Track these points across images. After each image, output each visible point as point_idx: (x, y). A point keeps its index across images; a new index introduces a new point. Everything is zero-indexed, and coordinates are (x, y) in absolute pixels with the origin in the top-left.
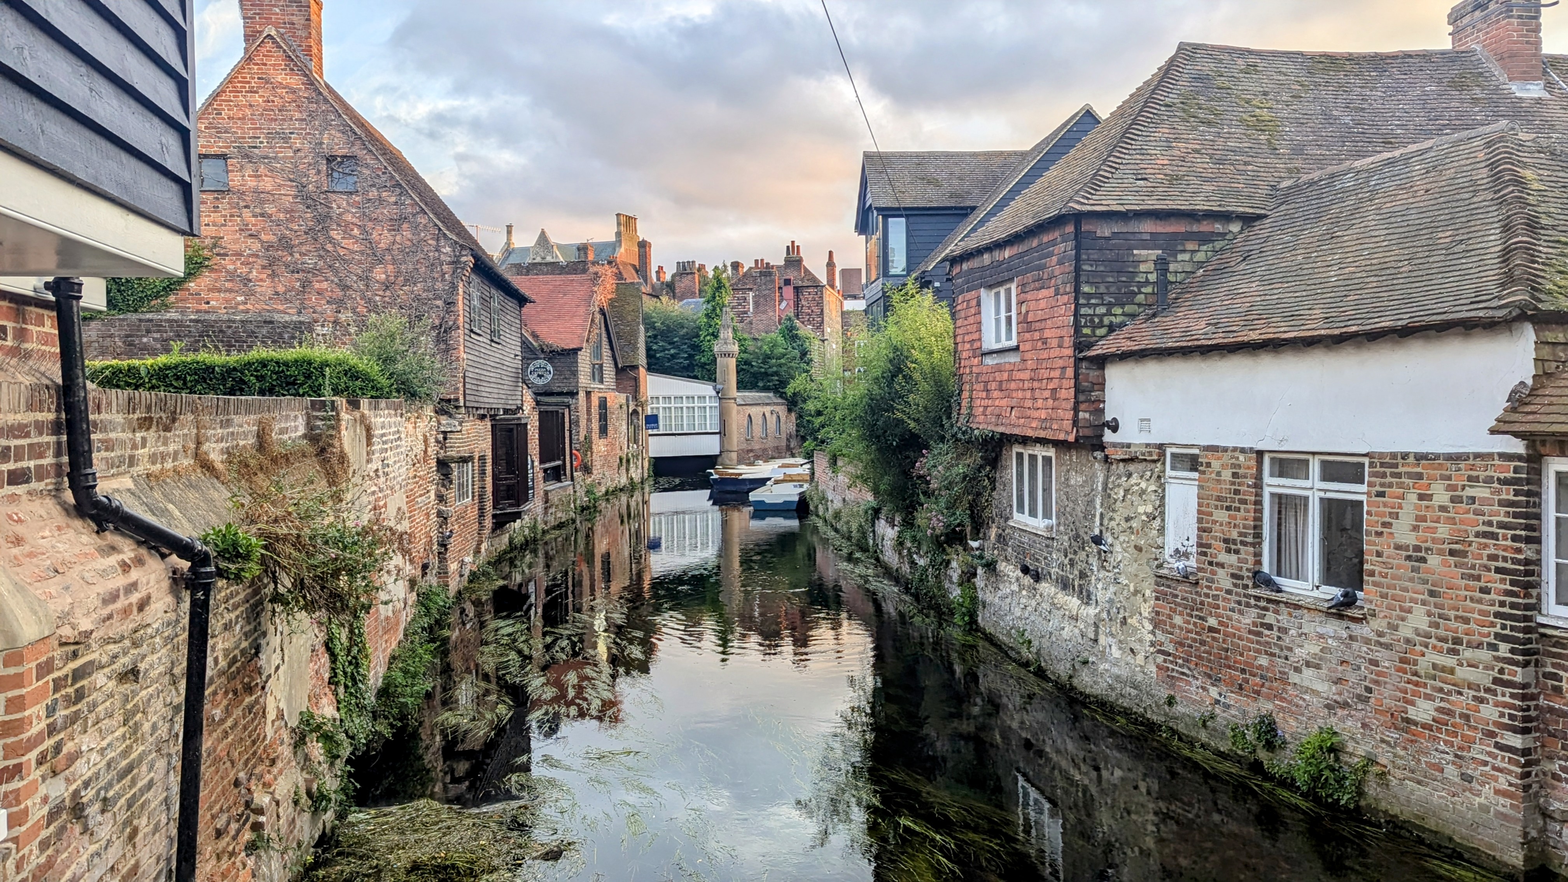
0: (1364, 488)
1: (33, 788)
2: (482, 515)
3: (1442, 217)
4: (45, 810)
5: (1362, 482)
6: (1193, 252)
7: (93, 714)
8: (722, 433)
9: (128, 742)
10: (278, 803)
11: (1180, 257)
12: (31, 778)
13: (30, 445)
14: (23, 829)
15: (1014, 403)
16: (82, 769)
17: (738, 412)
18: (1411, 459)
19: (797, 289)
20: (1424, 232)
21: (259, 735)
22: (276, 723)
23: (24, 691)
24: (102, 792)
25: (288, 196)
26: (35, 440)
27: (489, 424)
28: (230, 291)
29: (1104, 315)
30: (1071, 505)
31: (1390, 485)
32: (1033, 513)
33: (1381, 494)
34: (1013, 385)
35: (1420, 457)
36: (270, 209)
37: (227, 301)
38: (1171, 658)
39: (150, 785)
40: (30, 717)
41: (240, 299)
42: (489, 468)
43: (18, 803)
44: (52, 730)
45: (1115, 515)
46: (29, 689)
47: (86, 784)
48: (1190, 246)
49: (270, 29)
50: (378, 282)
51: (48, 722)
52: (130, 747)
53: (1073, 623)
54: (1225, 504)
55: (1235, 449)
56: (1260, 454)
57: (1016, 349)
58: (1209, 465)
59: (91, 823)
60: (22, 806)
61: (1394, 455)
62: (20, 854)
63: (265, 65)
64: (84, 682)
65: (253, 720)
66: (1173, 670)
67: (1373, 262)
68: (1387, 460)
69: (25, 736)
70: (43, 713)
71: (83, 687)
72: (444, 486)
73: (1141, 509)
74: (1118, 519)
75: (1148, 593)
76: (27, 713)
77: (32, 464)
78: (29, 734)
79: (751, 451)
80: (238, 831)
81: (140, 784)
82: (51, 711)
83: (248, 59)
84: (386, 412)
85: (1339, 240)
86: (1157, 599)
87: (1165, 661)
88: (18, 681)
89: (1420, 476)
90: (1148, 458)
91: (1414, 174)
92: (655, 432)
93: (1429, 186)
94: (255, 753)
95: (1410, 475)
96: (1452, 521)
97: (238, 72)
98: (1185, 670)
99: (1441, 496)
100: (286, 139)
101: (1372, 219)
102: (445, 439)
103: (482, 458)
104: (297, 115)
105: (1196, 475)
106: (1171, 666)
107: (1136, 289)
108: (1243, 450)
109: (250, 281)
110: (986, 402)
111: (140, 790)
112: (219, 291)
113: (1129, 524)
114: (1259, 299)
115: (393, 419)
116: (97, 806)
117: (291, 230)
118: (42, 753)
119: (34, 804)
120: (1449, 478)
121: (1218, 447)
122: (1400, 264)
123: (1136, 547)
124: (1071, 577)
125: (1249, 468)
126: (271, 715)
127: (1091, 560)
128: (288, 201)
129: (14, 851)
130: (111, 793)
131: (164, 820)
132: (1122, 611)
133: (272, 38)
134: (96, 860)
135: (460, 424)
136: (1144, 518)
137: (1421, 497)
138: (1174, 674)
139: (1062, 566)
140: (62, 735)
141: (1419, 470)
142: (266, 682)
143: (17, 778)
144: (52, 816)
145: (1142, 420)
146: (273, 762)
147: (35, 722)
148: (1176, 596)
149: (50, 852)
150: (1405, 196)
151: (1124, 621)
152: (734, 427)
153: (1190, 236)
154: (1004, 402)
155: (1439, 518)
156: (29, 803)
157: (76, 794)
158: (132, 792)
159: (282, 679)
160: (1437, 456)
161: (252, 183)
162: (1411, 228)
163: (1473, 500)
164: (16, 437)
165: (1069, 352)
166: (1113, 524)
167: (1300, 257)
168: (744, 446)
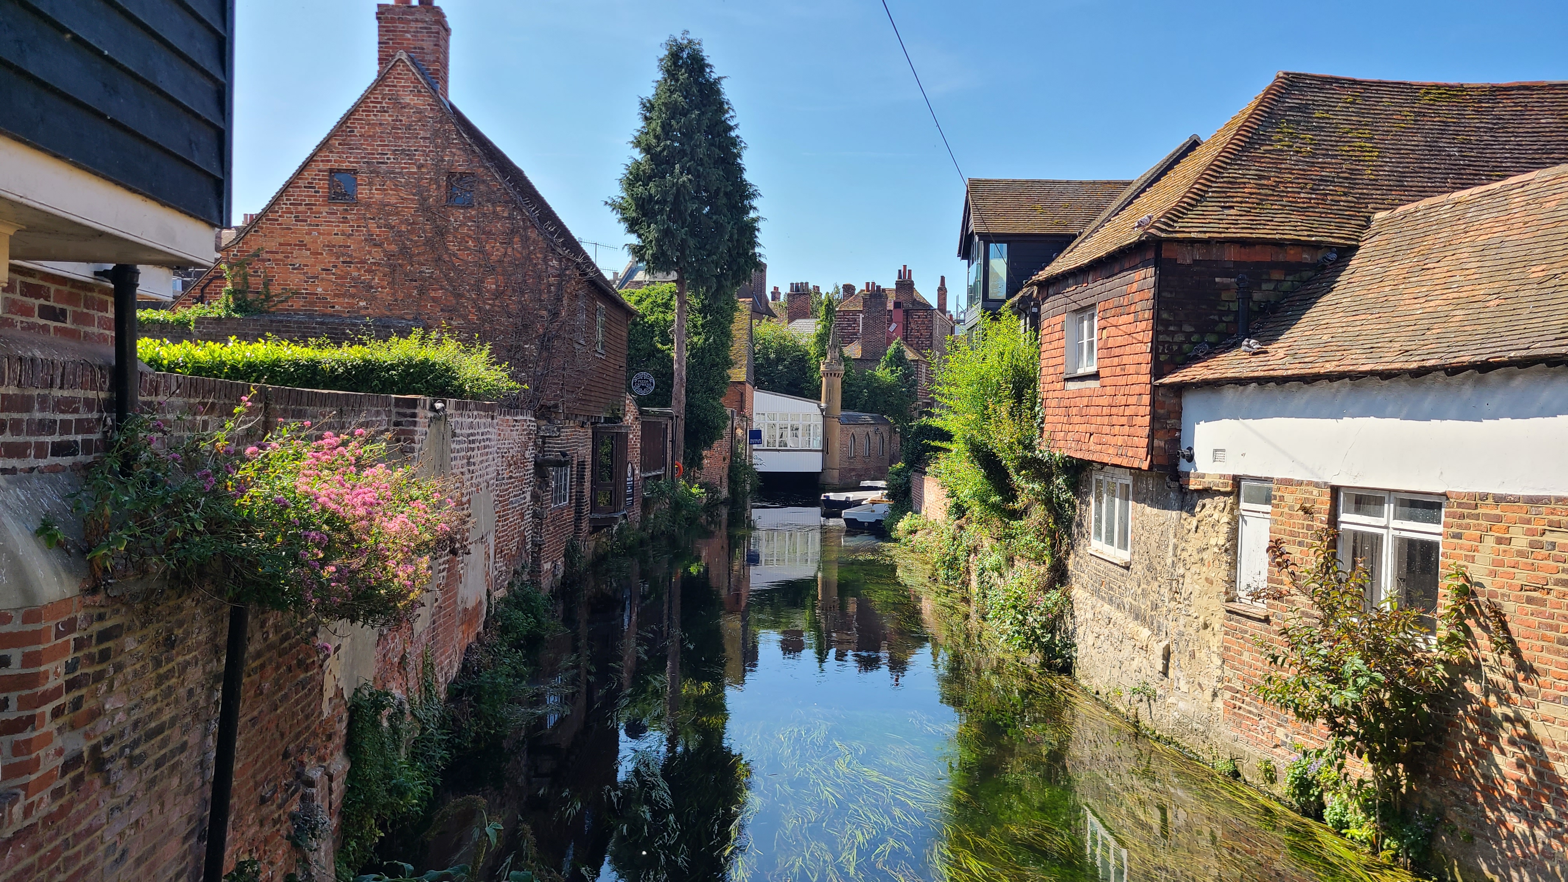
0: (1439, 528)
1: (47, 739)
2: (578, 519)
3: (1537, 251)
4: (60, 761)
5: (1439, 522)
6: (1279, 281)
7: (121, 676)
8: (825, 450)
9: (159, 704)
10: (331, 778)
11: (1264, 286)
12: (44, 730)
13: (77, 420)
14: (33, 777)
15: (1093, 428)
16: (103, 727)
17: (842, 430)
18: (1490, 501)
19: (907, 312)
20: (1517, 265)
21: (313, 711)
22: (334, 701)
23: (41, 647)
24: (127, 750)
25: (410, 210)
26: (85, 416)
27: (590, 432)
28: (353, 296)
29: (1183, 342)
30: (1146, 534)
31: (1468, 527)
32: (1110, 541)
33: (1458, 536)
34: (1093, 411)
35: (1499, 499)
36: (393, 220)
37: (351, 305)
38: (1238, 695)
39: (183, 747)
40: (46, 672)
41: (362, 304)
42: (588, 474)
43: (30, 753)
44: (71, 685)
45: (1187, 546)
46: (46, 646)
47: (109, 741)
48: (1276, 275)
49: (401, 54)
50: (488, 291)
51: (68, 677)
52: (160, 711)
53: (1143, 653)
54: (1298, 539)
55: (1310, 483)
56: (1335, 491)
57: (1096, 376)
58: (1282, 498)
59: (114, 778)
60: (34, 756)
61: (1473, 496)
62: (29, 801)
63: (395, 86)
64: (110, 644)
65: (306, 696)
66: (1240, 708)
67: (1461, 295)
68: (1465, 501)
69: (40, 689)
70: (61, 670)
71: (109, 649)
72: (540, 488)
73: (1213, 542)
74: (1190, 550)
75: (1217, 627)
76: (42, 668)
77: (79, 438)
78: (45, 688)
79: (854, 470)
80: (285, 801)
81: (171, 746)
82: (71, 668)
83: (382, 79)
84: (475, 413)
85: (1430, 272)
86: (1226, 634)
87: (1233, 698)
88: (36, 637)
89: (1499, 519)
90: (1222, 490)
91: (1513, 206)
92: (760, 447)
93: (1527, 219)
94: (308, 728)
95: (1487, 517)
96: (1533, 567)
97: (371, 93)
98: (1252, 709)
99: (1520, 541)
100: (411, 156)
101: (1464, 253)
102: (544, 443)
103: (582, 465)
104: (422, 134)
105: (1268, 508)
106: (1238, 704)
107: (1216, 318)
108: (1317, 485)
109: (372, 287)
110: (1066, 427)
111: (171, 751)
112: (344, 295)
113: (1200, 556)
114: (1340, 330)
115: (483, 420)
116: (121, 762)
117: (411, 240)
118: (58, 707)
119: (47, 755)
120: (1529, 522)
121: (1292, 480)
122: (1489, 298)
123: (1207, 579)
124: (1143, 607)
125: (1322, 503)
126: (329, 693)
127: (1162, 591)
128: (408, 214)
129: (22, 797)
130: (137, 752)
131: (198, 782)
132: (1191, 644)
133: (403, 62)
134: (117, 814)
135: (559, 430)
136: (1216, 550)
137: (1499, 541)
138: (1241, 712)
139: (1135, 596)
140: (83, 691)
141: (1498, 512)
142: (324, 661)
143: (29, 728)
144: (66, 768)
145: (1216, 450)
146: (330, 737)
147: (51, 677)
148: (1246, 632)
149: (63, 801)
150: (1502, 229)
151: (1193, 656)
152: (837, 445)
153: (1275, 265)
154: (1082, 428)
155: (1518, 563)
156: (42, 753)
157: (95, 750)
158: (163, 752)
159: (343, 660)
160: (1518, 499)
161: (378, 196)
162: (1504, 261)
163: (1553, 545)
164: (63, 412)
165: (1146, 378)
166: (1185, 555)
167: (1387, 289)
168: (846, 465)
